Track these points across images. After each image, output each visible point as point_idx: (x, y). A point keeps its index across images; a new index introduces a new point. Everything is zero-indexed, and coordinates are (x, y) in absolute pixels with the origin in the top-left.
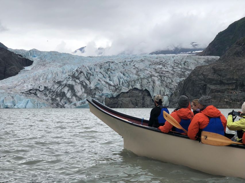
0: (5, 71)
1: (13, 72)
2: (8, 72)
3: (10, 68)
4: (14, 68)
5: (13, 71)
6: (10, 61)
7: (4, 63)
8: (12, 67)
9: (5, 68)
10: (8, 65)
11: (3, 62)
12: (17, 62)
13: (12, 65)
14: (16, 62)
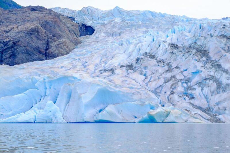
0: (47, 49)
1: (62, 50)
2: (52, 51)
3: (56, 43)
4: (64, 43)
5: (62, 48)
6: (57, 29)
7: (46, 33)
8: (60, 40)
9: (48, 43)
10: (54, 36)
11: (43, 30)
12: (70, 31)
13: (59, 37)
14: (68, 32)
